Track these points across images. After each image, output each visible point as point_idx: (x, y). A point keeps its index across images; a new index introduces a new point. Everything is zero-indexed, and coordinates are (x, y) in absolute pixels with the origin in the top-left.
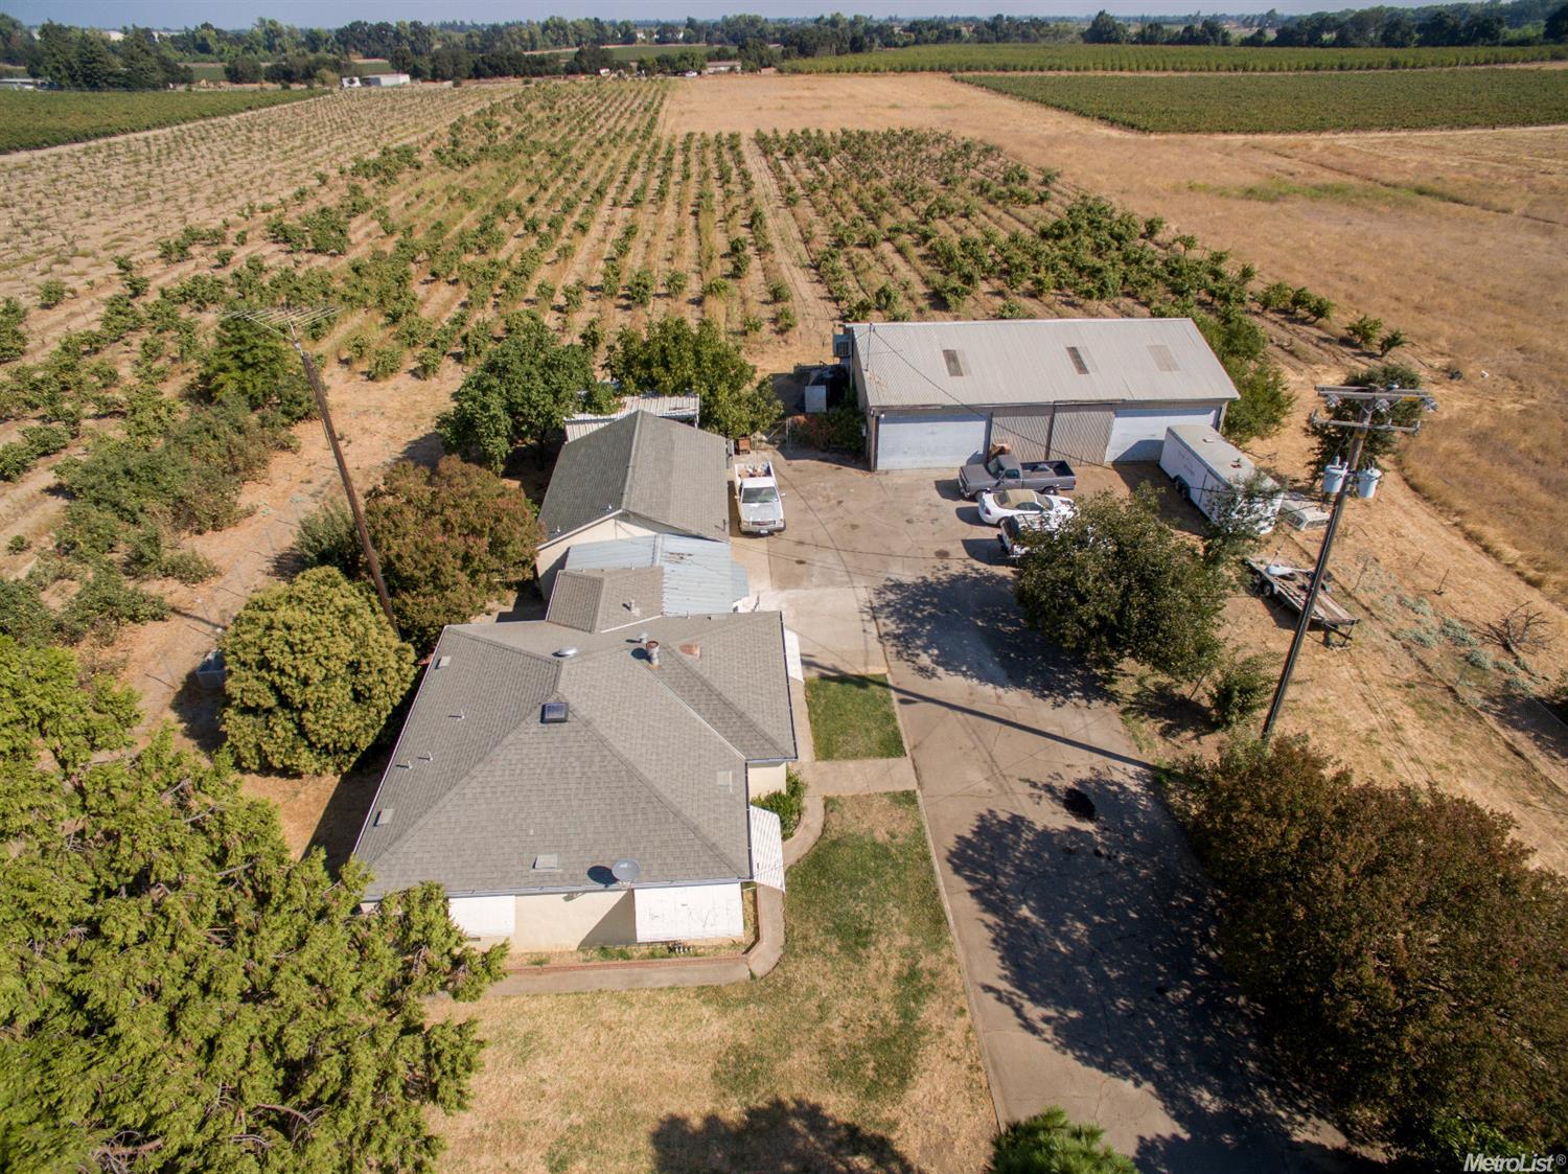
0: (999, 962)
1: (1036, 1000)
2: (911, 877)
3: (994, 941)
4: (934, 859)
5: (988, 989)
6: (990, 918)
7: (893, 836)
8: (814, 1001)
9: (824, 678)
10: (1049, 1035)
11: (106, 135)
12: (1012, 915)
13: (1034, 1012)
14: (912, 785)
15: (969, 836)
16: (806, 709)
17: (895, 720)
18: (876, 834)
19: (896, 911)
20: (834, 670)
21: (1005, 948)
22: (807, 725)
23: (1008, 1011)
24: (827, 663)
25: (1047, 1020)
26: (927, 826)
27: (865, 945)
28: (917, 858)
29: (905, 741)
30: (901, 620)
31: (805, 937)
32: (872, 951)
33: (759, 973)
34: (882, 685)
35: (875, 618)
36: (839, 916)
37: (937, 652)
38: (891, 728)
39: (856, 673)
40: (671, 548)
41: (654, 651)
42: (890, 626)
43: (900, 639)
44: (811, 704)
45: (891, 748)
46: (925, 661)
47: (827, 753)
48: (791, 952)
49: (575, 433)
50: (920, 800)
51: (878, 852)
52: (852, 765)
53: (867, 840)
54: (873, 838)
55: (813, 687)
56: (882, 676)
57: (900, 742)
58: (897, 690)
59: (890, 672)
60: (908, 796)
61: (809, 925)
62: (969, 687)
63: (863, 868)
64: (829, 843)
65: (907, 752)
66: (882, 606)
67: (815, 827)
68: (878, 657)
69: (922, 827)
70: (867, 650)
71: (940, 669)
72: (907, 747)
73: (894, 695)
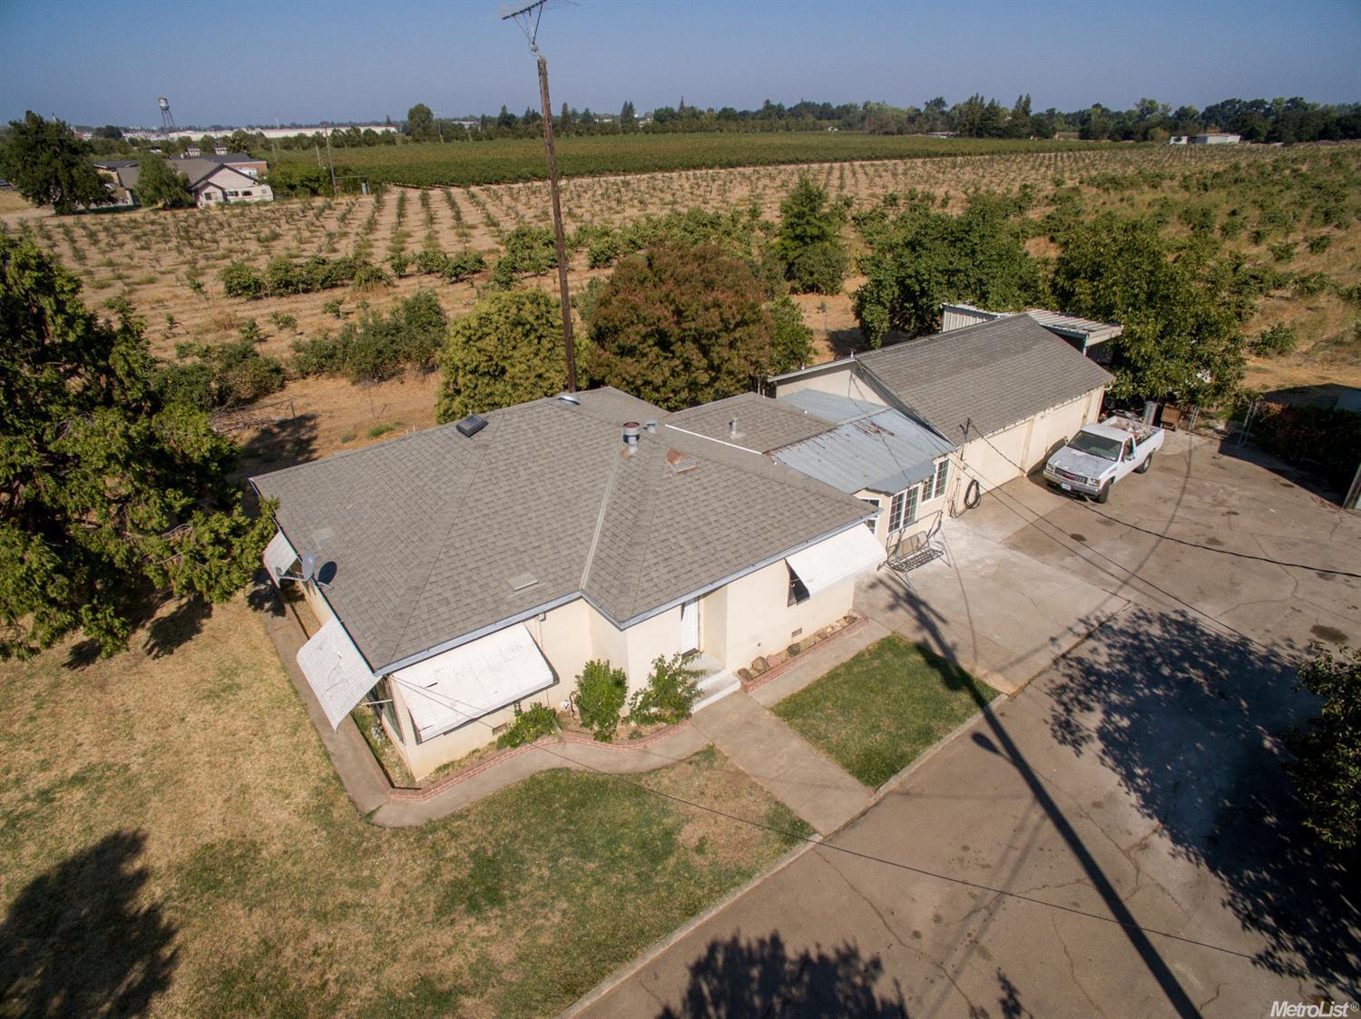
2: (638, 907)
4: (696, 923)
7: (700, 849)
8: (349, 895)
9: (922, 648)
14: (823, 827)
15: (791, 952)
16: (846, 658)
17: (928, 743)
18: (688, 828)
19: (557, 918)
20: (948, 650)
22: (822, 670)
24: (949, 637)
26: (756, 882)
27: (474, 908)
28: (681, 898)
29: (904, 774)
30: (1128, 660)
31: (454, 836)
32: (465, 923)
33: (379, 817)
34: (981, 701)
35: (1089, 636)
36: (511, 854)
37: (1125, 723)
38: (907, 748)
39: (966, 667)
40: (881, 421)
41: (632, 432)
42: (1101, 655)
43: (1091, 680)
44: (858, 658)
45: (873, 769)
46: (1092, 720)
47: (792, 710)
48: (423, 833)
49: (951, 322)
50: (802, 849)
51: (658, 849)
52: (796, 744)
53: (669, 821)
54: (678, 827)
55: (889, 645)
56: (996, 693)
57: (895, 772)
58: (991, 719)
59: (1012, 697)
60: (794, 831)
61: (478, 831)
62: (1111, 797)
63: (612, 842)
64: (632, 787)
65: (883, 789)
66: (1122, 632)
67: (654, 761)
68: (1022, 675)
69: (748, 875)
70: (1020, 660)
71: (1098, 745)
72: (893, 783)
73: (976, 720)
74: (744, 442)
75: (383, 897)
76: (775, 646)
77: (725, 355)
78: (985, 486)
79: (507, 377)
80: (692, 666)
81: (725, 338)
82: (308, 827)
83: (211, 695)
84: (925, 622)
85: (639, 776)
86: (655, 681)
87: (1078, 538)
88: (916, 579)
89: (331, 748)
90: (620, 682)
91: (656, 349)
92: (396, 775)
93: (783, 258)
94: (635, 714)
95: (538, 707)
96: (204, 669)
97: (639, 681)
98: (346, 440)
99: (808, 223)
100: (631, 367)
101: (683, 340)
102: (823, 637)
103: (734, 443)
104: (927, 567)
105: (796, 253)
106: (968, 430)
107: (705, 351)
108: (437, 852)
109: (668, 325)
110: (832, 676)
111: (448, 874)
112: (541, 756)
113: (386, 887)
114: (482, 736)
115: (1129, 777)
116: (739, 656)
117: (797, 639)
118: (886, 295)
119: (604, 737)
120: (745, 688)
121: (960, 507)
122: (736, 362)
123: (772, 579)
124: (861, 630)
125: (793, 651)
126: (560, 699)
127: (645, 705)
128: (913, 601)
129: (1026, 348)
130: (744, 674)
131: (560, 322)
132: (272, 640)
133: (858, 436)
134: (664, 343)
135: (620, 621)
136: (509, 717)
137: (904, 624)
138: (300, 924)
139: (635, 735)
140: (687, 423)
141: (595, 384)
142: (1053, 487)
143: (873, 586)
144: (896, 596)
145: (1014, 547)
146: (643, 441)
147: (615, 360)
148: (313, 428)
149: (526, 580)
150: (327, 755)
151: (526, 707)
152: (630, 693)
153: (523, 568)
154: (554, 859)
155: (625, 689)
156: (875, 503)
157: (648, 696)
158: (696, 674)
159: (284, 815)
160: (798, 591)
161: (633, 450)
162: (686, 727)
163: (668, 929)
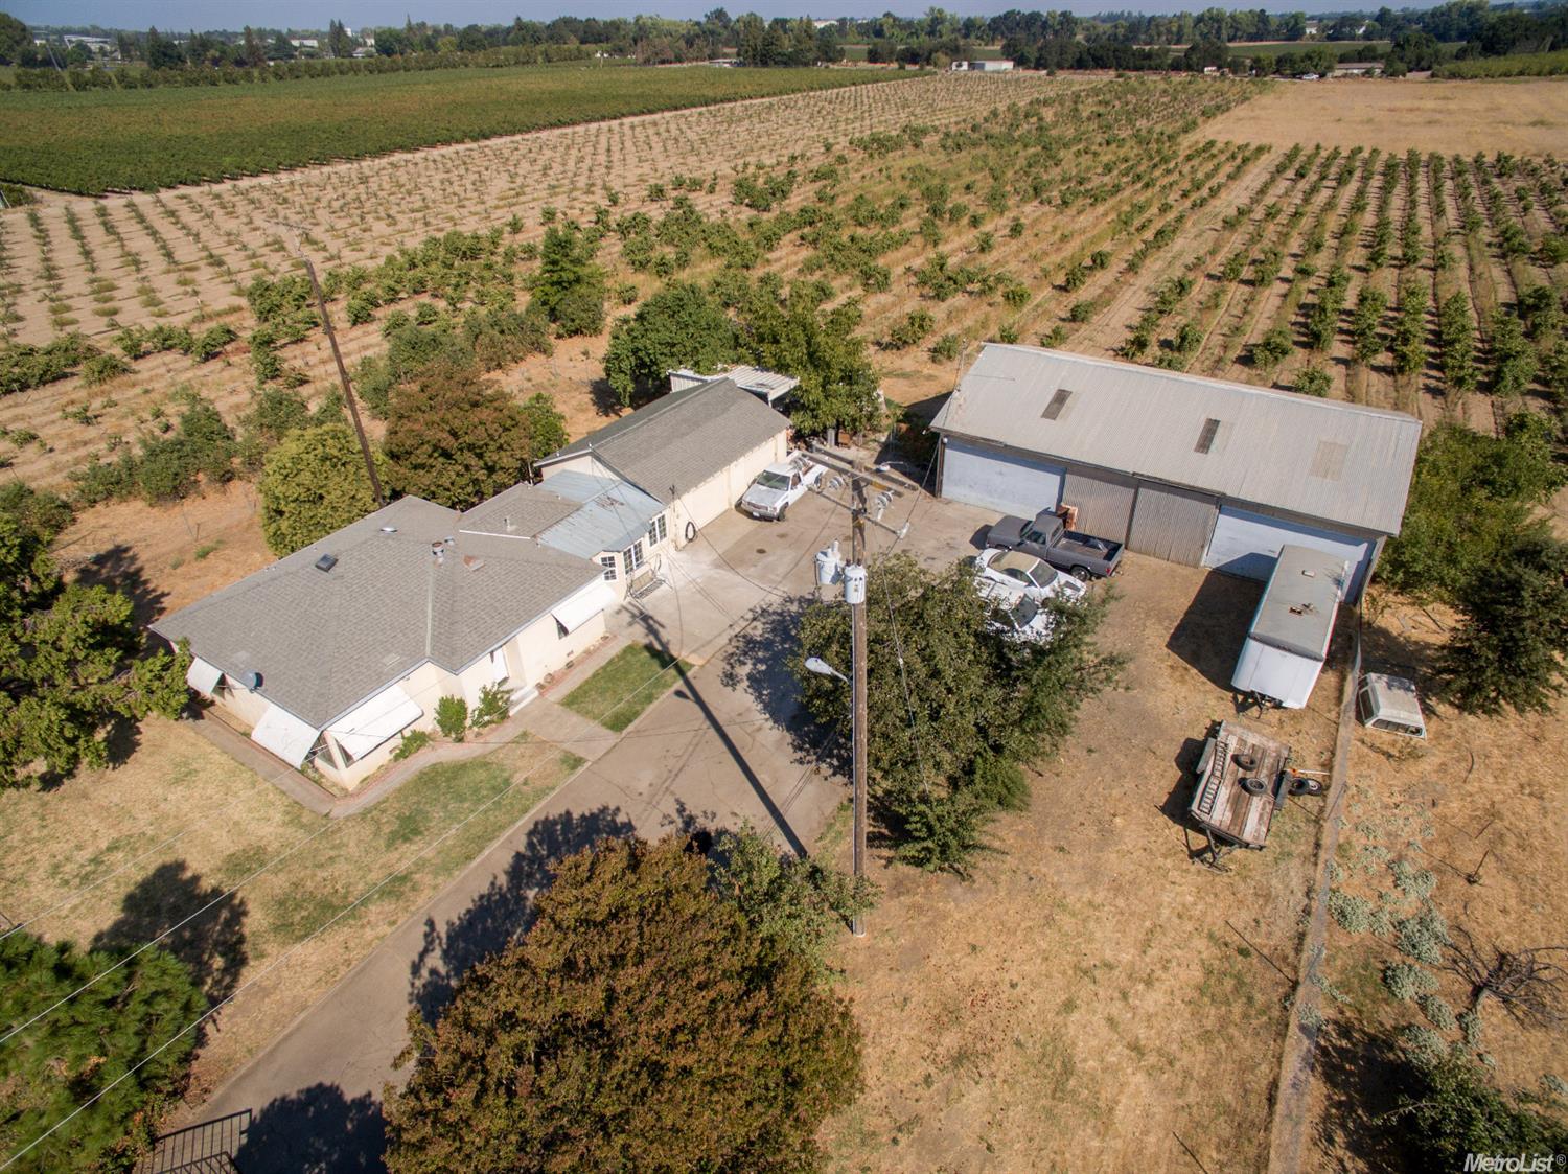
0: (463, 911)
1: (446, 955)
2: (497, 817)
3: (482, 897)
4: (527, 817)
5: (431, 923)
6: (503, 880)
7: (525, 783)
8: (332, 853)
9: (649, 648)
10: (419, 983)
11: (729, 101)
12: (520, 888)
13: (435, 960)
14: (591, 758)
15: (576, 816)
16: (603, 663)
17: (651, 703)
18: (517, 775)
19: (453, 832)
20: (664, 645)
21: (481, 906)
22: (589, 674)
23: (421, 945)
24: (666, 637)
25: (433, 972)
26: (557, 790)
27: (406, 839)
28: (518, 807)
29: (636, 722)
30: (773, 630)
31: (383, 812)
32: (404, 847)
33: (332, 815)
34: (682, 673)
35: (754, 619)
36: (419, 812)
37: (764, 668)
38: (638, 708)
39: (675, 654)
40: (615, 494)
41: (438, 549)
42: (758, 631)
43: (750, 645)
44: (611, 662)
45: (618, 723)
46: (743, 671)
47: (571, 701)
48: (364, 815)
49: (677, 385)
50: (580, 770)
51: (501, 787)
52: (575, 719)
53: (506, 774)
54: (511, 776)
55: (630, 649)
56: (692, 666)
57: (630, 721)
58: (687, 683)
59: (702, 666)
60: (577, 762)
61: (396, 805)
62: (748, 710)
63: (476, 791)
64: (483, 763)
65: (625, 732)
66: (774, 613)
67: (492, 747)
68: (709, 651)
69: (553, 789)
70: (710, 641)
71: (747, 683)
72: (631, 727)
73: (679, 684)
74: (516, 532)
75: (353, 849)
76: (557, 664)
77: (495, 457)
78: (699, 525)
79: (326, 502)
80: (505, 687)
81: (493, 446)
82: (289, 831)
83: (177, 781)
84: (651, 630)
85: (485, 757)
86: (483, 701)
87: (761, 551)
88: (648, 604)
89: (284, 788)
90: (462, 704)
91: (441, 459)
92: (334, 791)
93: (544, 303)
94: (475, 723)
95: (414, 732)
96: (161, 767)
97: (473, 702)
98: (175, 567)
99: (563, 269)
100: (426, 479)
101: (462, 450)
102: (588, 653)
103: (510, 533)
104: (657, 593)
105: (557, 298)
106: (674, 492)
107: (480, 456)
108: (377, 822)
109: (449, 443)
110: (595, 676)
111: (386, 829)
112: (423, 759)
113: (352, 844)
114: (384, 756)
115: (759, 697)
116: (536, 676)
117: (572, 657)
118: (625, 365)
119: (460, 740)
120: (541, 694)
121: (683, 541)
122: (506, 460)
123: (543, 626)
124: (613, 643)
125: (570, 665)
126: (429, 725)
127: (480, 716)
128: (645, 618)
129: (725, 410)
130: (540, 686)
131: (359, 447)
132: (204, 737)
133: (598, 510)
134: (447, 455)
135: (455, 669)
136: (398, 741)
137: (639, 635)
138: (309, 872)
139: (478, 735)
140: (474, 526)
141: (396, 495)
142: (750, 515)
143: (618, 612)
144: (634, 616)
145: (718, 566)
146: (447, 553)
147: (409, 474)
148: (133, 559)
149: (392, 659)
150: (284, 793)
151: (407, 733)
152: (470, 711)
153: (388, 652)
154: (445, 807)
155: (466, 709)
156: (612, 559)
157: (481, 710)
158: (508, 692)
159: (271, 829)
160: (563, 630)
161: (441, 560)
162: (508, 724)
163: (513, 822)
